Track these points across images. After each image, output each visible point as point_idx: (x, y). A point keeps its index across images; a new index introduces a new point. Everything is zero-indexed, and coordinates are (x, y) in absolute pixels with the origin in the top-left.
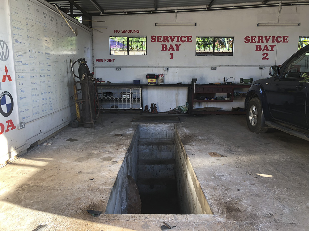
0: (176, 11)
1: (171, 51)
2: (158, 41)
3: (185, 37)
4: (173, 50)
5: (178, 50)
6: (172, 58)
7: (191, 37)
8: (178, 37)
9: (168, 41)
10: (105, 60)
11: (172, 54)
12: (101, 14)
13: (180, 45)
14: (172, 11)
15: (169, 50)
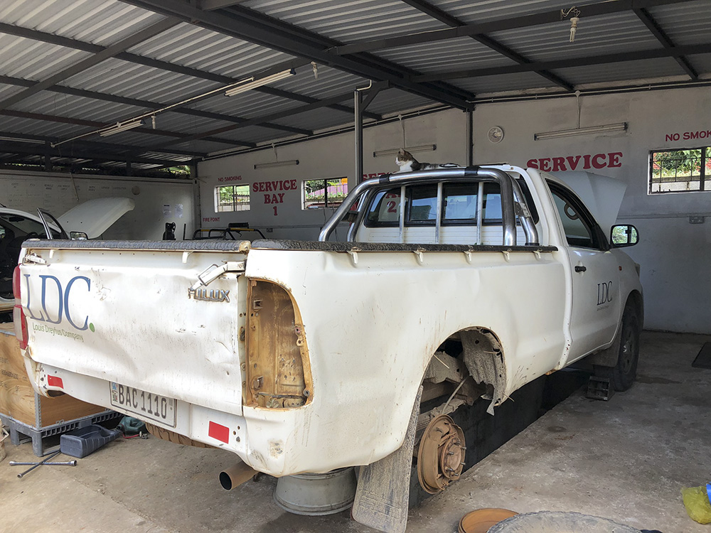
0: (273, 145)
1: (275, 204)
2: (261, 190)
3: (288, 182)
4: (277, 202)
5: (281, 201)
6: (276, 214)
7: (295, 180)
8: (281, 182)
9: (271, 190)
10: (212, 219)
11: (275, 208)
12: (203, 159)
13: (283, 194)
14: (269, 147)
15: (272, 203)
